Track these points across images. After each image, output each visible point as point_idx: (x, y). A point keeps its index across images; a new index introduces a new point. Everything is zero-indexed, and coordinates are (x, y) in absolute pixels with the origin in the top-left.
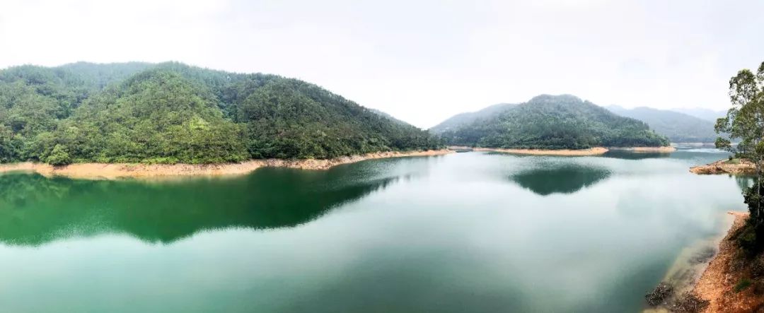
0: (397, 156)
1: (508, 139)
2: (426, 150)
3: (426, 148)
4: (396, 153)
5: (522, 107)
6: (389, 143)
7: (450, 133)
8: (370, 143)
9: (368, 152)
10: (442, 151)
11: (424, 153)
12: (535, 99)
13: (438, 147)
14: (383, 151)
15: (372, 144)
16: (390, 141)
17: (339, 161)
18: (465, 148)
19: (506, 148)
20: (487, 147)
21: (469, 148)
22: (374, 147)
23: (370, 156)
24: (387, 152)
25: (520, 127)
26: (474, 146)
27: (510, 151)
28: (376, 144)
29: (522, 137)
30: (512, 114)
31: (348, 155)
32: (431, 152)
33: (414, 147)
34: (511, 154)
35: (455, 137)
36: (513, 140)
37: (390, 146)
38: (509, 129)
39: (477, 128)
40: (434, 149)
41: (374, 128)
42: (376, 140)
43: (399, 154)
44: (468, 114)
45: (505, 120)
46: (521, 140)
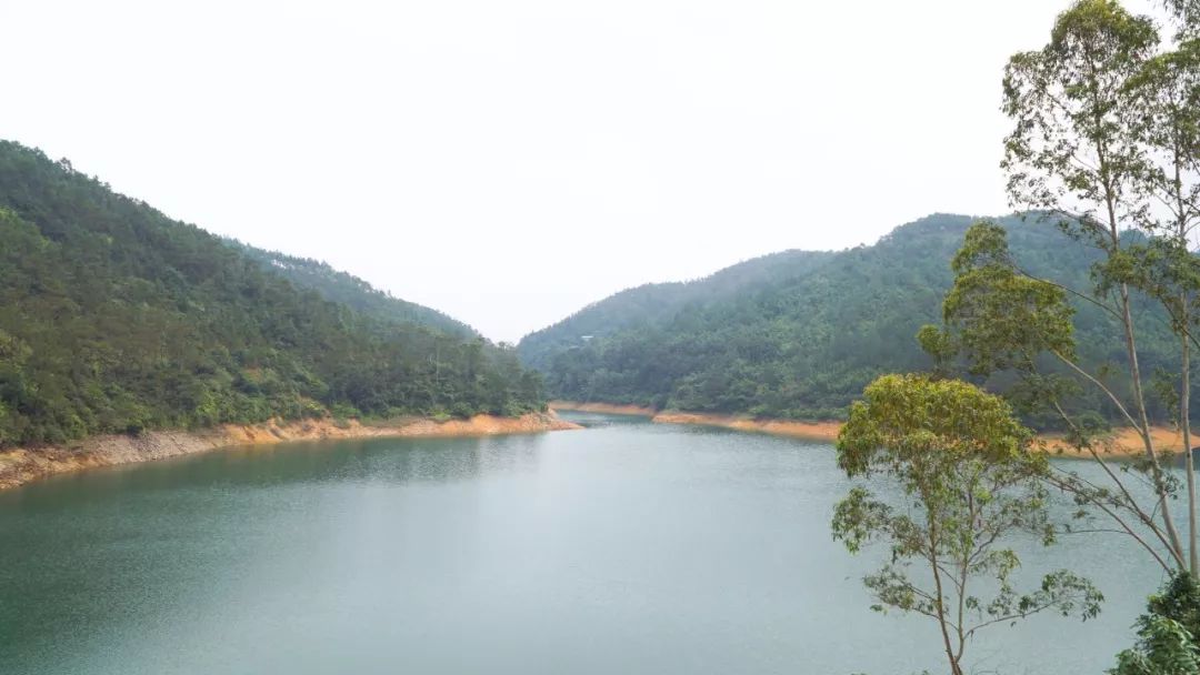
0: (347, 434)
1: (775, 382)
2: (464, 417)
3: (463, 406)
4: (347, 427)
5: (851, 263)
6: (325, 387)
7: (586, 356)
8: (241, 386)
9: (225, 420)
10: (528, 422)
11: (453, 427)
12: (905, 233)
13: (512, 405)
14: (293, 416)
15: (249, 390)
16: (327, 380)
17: (81, 457)
18: (633, 410)
19: (760, 417)
20: (699, 409)
21: (645, 412)
22: (257, 402)
23: (238, 436)
24: (312, 422)
25: (826, 339)
26: (661, 407)
27: (771, 426)
28: (267, 390)
29: (821, 377)
30: (807, 290)
31: (133, 432)
32: (484, 424)
33: (419, 404)
34: (773, 436)
35: (601, 372)
36: (791, 388)
37: (326, 400)
38: (787, 346)
39: (677, 340)
40: (496, 413)
41: (271, 332)
42: (271, 375)
43: (359, 431)
44: (669, 289)
45: (778, 311)
46: (821, 387)
